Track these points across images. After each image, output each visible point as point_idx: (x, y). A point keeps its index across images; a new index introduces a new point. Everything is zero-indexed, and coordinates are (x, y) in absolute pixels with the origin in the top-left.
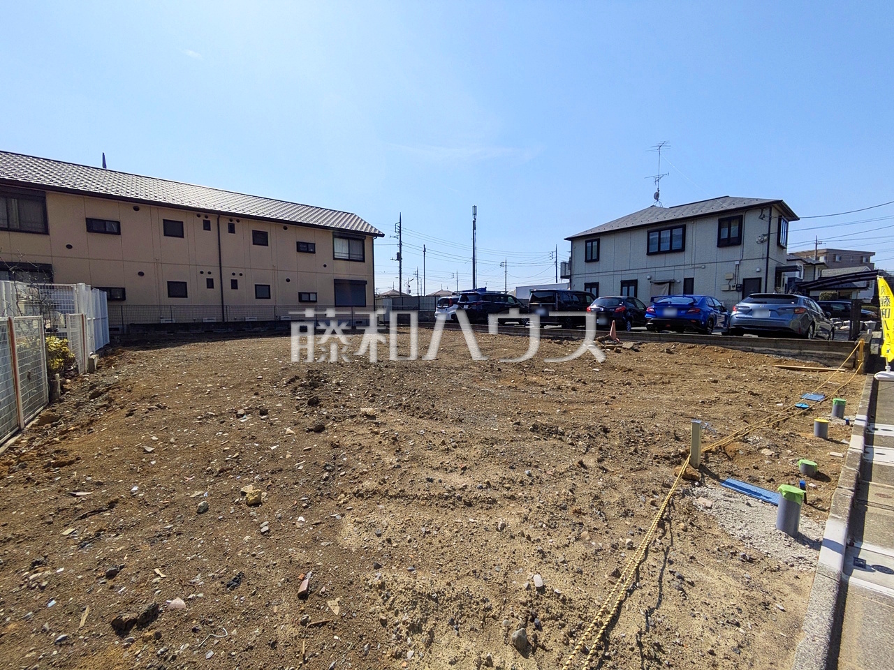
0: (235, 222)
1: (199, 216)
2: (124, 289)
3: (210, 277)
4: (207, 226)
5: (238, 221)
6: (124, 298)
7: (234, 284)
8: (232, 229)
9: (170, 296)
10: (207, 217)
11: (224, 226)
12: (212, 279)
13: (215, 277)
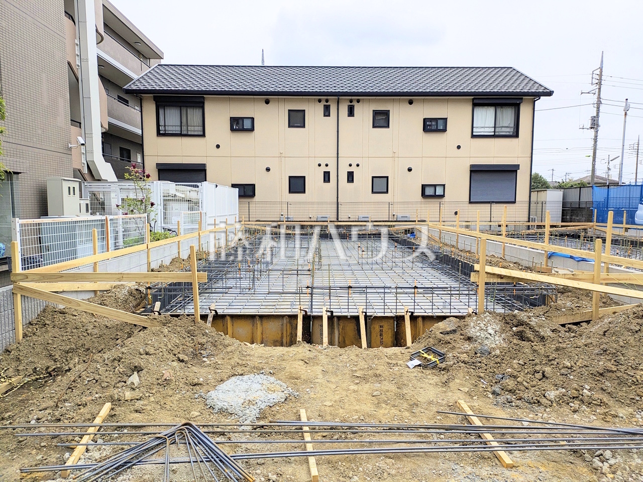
0: (355, 103)
1: (320, 101)
2: (254, 185)
3: (327, 169)
4: (327, 112)
5: (358, 101)
6: (253, 195)
7: (350, 177)
8: (351, 113)
9: (290, 192)
10: (327, 101)
11: (344, 110)
12: (329, 172)
13: (332, 169)
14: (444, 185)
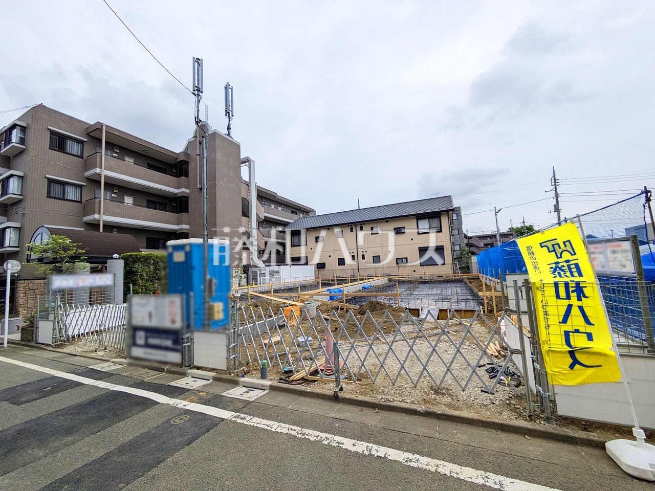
0: (363, 225)
1: (348, 226)
2: (325, 263)
3: (353, 254)
4: (352, 231)
5: (364, 224)
6: (324, 267)
7: (363, 257)
8: (362, 229)
9: (339, 265)
10: (351, 226)
11: (358, 228)
12: (354, 256)
13: (355, 254)
14: (407, 258)
